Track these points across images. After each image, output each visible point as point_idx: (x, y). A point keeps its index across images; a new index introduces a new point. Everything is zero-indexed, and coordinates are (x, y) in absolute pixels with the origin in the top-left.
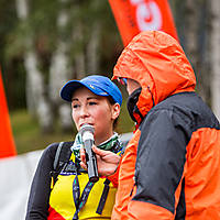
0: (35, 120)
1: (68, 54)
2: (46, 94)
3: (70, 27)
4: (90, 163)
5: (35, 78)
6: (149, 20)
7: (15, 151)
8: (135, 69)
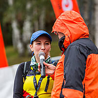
0: (16, 50)
1: (31, 21)
2: (21, 39)
3: (32, 9)
4: (42, 69)
5: (16, 32)
6: (67, 6)
7: (8, 64)
8: (62, 28)
